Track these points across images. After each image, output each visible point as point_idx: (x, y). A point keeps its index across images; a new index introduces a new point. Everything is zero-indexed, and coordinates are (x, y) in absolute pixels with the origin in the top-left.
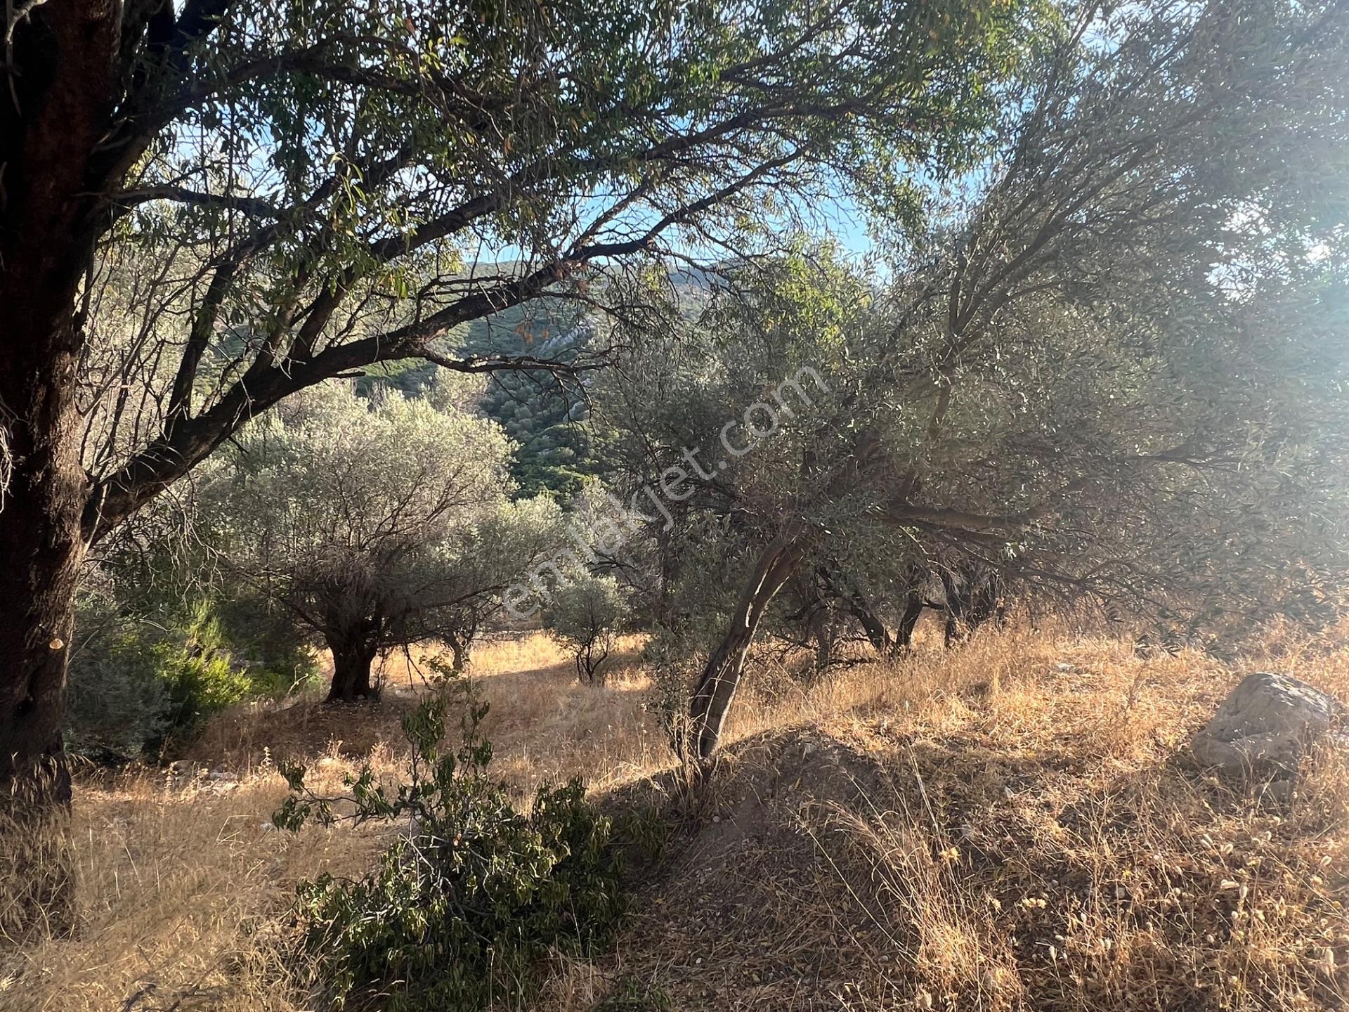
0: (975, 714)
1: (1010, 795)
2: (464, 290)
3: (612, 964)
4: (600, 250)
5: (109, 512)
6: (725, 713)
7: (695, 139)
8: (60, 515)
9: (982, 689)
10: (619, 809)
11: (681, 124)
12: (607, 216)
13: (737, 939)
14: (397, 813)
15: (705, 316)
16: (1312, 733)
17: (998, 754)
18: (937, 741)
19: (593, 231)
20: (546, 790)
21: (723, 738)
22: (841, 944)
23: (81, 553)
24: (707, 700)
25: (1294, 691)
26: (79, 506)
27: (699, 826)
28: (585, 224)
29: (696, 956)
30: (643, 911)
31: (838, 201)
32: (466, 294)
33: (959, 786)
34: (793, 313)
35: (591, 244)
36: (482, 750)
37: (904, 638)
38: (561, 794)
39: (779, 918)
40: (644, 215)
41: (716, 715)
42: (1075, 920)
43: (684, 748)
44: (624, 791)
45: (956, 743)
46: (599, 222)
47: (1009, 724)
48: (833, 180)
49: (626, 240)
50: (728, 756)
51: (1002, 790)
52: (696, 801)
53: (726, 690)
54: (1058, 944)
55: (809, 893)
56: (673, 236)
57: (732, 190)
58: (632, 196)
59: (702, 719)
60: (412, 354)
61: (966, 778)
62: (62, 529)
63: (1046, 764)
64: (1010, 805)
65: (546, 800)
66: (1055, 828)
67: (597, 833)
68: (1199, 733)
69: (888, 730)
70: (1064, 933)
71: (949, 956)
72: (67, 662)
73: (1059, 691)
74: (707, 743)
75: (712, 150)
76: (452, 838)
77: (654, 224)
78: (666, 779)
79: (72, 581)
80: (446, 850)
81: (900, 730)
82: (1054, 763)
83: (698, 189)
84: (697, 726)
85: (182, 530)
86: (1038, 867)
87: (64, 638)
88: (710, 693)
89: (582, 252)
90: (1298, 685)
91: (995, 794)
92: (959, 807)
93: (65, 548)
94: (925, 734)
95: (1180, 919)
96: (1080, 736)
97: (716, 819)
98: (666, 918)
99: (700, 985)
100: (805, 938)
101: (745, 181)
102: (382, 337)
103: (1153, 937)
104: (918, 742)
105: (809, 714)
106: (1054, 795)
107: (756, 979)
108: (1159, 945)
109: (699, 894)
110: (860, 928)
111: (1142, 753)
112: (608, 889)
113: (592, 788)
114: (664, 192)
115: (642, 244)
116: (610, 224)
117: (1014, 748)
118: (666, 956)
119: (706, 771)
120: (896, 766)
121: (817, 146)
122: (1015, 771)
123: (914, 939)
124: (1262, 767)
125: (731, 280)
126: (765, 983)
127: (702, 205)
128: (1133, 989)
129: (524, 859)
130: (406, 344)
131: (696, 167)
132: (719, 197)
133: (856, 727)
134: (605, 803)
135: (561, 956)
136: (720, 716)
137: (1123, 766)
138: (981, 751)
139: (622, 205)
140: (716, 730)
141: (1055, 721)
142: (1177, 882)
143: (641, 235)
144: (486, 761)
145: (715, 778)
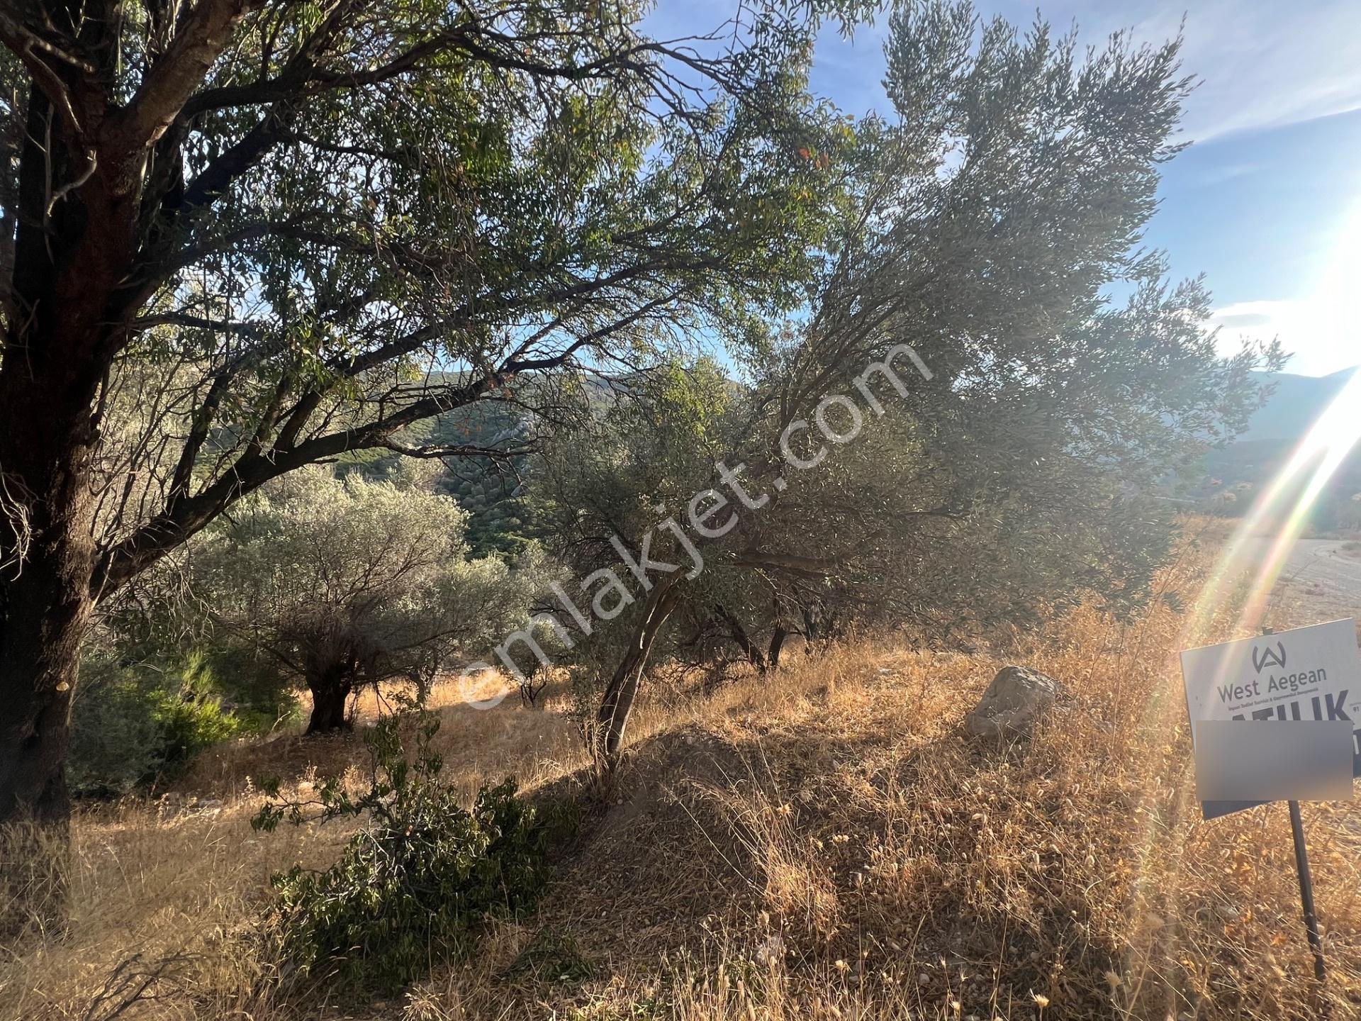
0: (817, 709)
1: (836, 765)
2: (420, 395)
3: (535, 922)
4: (528, 364)
5: (115, 574)
6: (627, 717)
7: (599, 283)
8: (72, 577)
9: (823, 690)
10: (545, 800)
11: (589, 274)
12: (532, 340)
13: (634, 894)
14: (358, 811)
15: (611, 414)
16: (1044, 706)
17: (830, 737)
18: (787, 730)
19: (522, 350)
20: (485, 789)
21: (628, 739)
22: (711, 889)
23: (88, 609)
24: (612, 708)
25: (1032, 678)
26: (88, 566)
27: (607, 807)
28: (516, 344)
29: (602, 910)
30: (562, 880)
32: (421, 399)
33: (799, 761)
34: (676, 411)
35: (521, 360)
36: (435, 760)
37: (774, 660)
38: (498, 791)
39: (666, 874)
40: (560, 340)
41: (620, 719)
42: (876, 852)
43: (595, 746)
44: (549, 786)
45: (800, 730)
46: (527, 343)
48: (702, 315)
49: (545, 358)
50: (630, 752)
51: (831, 764)
52: (604, 788)
53: (626, 700)
54: (865, 872)
55: (689, 852)
56: (584, 356)
57: (626, 321)
58: (552, 326)
59: (608, 724)
60: (376, 445)
61: (805, 755)
62: (73, 589)
63: (865, 742)
64: (836, 773)
65: (487, 797)
66: (867, 787)
67: (524, 818)
68: (977, 715)
69: (751, 724)
70: (871, 864)
71: (788, 889)
72: (71, 703)
73: (879, 688)
74: (613, 741)
75: (614, 291)
76: (406, 829)
77: (569, 345)
78: (581, 775)
79: (79, 634)
80: (400, 840)
81: (760, 723)
82: (871, 741)
83: (603, 319)
84: (606, 728)
85: (179, 588)
86: (854, 817)
87: (70, 681)
88: (613, 702)
89: (513, 366)
90: (1035, 673)
91: (827, 767)
92: (795, 777)
93: (75, 605)
94: (778, 725)
95: (948, 846)
96: (890, 720)
97: (620, 802)
98: (580, 883)
99: (604, 932)
100: (686, 887)
101: (637, 316)
102: (351, 432)
103: (929, 860)
104: (773, 731)
105: (696, 717)
106: (868, 764)
107: (647, 922)
108: (934, 865)
109: (606, 861)
110: (726, 876)
111: (932, 730)
112: (534, 864)
113: (525, 787)
114: (576, 322)
115: (560, 360)
116: (536, 346)
117: (842, 731)
118: (578, 913)
119: (612, 765)
120: (752, 750)
121: (692, 289)
122: (842, 748)
123: (762, 879)
124: (1010, 734)
125: (629, 387)
126: (654, 925)
127: (606, 331)
128: (915, 899)
129: (464, 842)
130: (372, 437)
131: (602, 303)
132: (618, 326)
133: (727, 722)
134: (535, 797)
135: (494, 920)
136: (622, 721)
137: (917, 739)
138: (818, 735)
139: (544, 332)
140: (619, 731)
141: (874, 710)
142: (948, 819)
143: (558, 355)
144: (437, 769)
145: (618, 768)
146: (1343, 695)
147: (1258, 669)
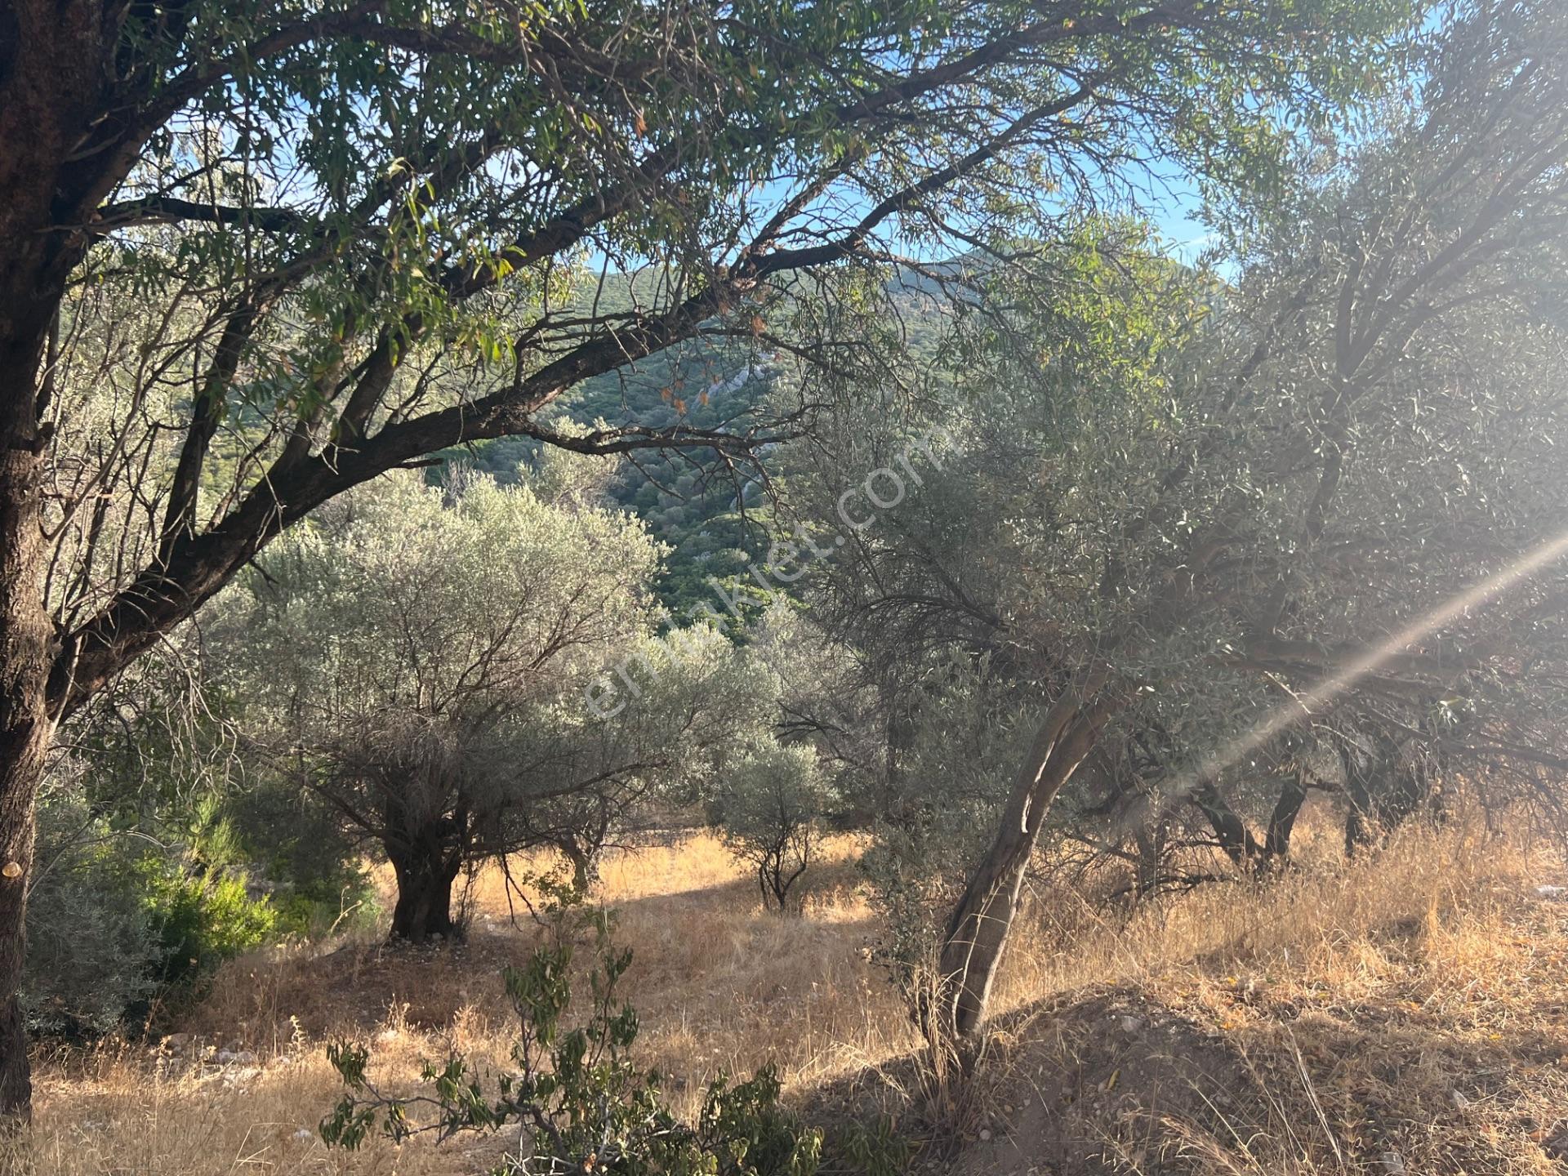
0: (1400, 969)
1: (1463, 1103)
2: (584, 334)
4: (785, 259)
5: (84, 674)
6: (994, 966)
7: (921, 82)
8: (18, 683)
9: (1410, 928)
10: (831, 1114)
12: (792, 209)
14: (500, 1121)
15: (944, 351)
17: (1441, 1037)
18: (1338, 1013)
19: (770, 232)
20: (720, 1085)
21: (992, 1005)
23: (46, 735)
24: (966, 947)
26: (43, 663)
27: (959, 1145)
28: (760, 222)
31: (1152, 164)
32: (588, 338)
33: (1374, 1085)
34: (1082, 339)
35: (770, 251)
36: (623, 1021)
37: (1278, 843)
38: (744, 1091)
40: (846, 205)
41: (980, 969)
43: (933, 1022)
44: (838, 1086)
45: (1369, 1017)
46: (779, 220)
47: (1459, 986)
48: (1141, 136)
49: (820, 243)
50: (1001, 1035)
51: (1448, 1096)
52: (953, 1106)
53: (993, 930)
57: (983, 154)
58: (829, 175)
59: (959, 977)
60: (508, 428)
61: (1387, 1076)
62: (21, 703)
63: (1521, 1053)
64: (1463, 1120)
65: (723, 1101)
67: (801, 1154)
69: (1256, 996)
72: (26, 895)
73: (1540, 930)
74: (967, 1012)
76: (583, 1161)
77: (864, 214)
78: (903, 1069)
79: (32, 779)
81: (1275, 995)
83: (925, 158)
84: (952, 987)
85: (186, 699)
87: (22, 861)
88: (967, 936)
89: (758, 264)
91: (1439, 1104)
93: (25, 730)
94: (1317, 1002)
97: (985, 1135)
101: (1003, 141)
102: (468, 407)
104: (1308, 1014)
105: (1127, 967)
106: (1536, 1105)
113: (791, 1082)
115: (850, 246)
116: (799, 221)
117: (1467, 1026)
119: (967, 1059)
120: (1270, 1053)
122: (1471, 1064)
125: (984, 292)
127: (935, 182)
130: (503, 415)
132: (965, 167)
133: (1204, 990)
134: (812, 1104)
136: (985, 973)
138: (1411, 1031)
139: (814, 190)
140: (981, 994)
141: (1535, 981)
143: (844, 235)
144: (628, 1039)
145: (981, 1070)
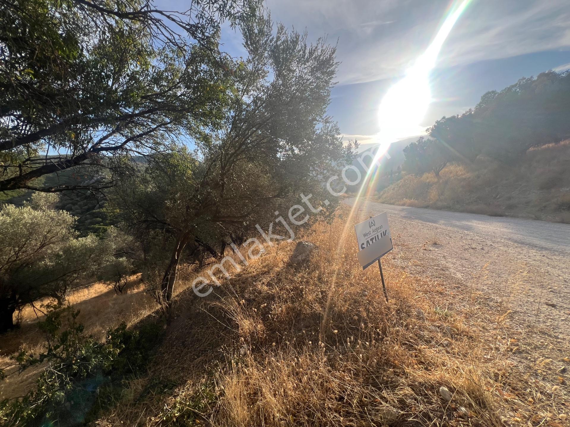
0: (243, 267)
1: (254, 283)
2: (44, 163)
3: (147, 375)
4: (103, 149)
6: (173, 286)
7: (133, 115)
10: (140, 327)
11: (129, 111)
12: (105, 138)
13: (188, 349)
14: (42, 361)
15: (147, 170)
16: (311, 251)
17: (250, 275)
18: (235, 276)
19: (100, 143)
20: (110, 331)
21: (174, 294)
22: (218, 337)
24: (167, 284)
25: (307, 243)
28: (96, 140)
29: (176, 360)
30: (155, 355)
31: (185, 136)
32: (45, 164)
33: (242, 285)
34: (176, 168)
35: (99, 147)
36: (79, 328)
37: (222, 254)
38: (117, 330)
39: (200, 338)
40: (118, 139)
41: (170, 287)
42: (273, 307)
43: (161, 300)
44: (142, 321)
45: (240, 275)
46: (101, 140)
47: (252, 267)
48: (182, 130)
49: (113, 146)
50: (176, 299)
51: (252, 283)
52: (168, 315)
53: (172, 279)
54: (271, 314)
55: (208, 327)
56: (130, 145)
57: (150, 132)
58: (114, 132)
59: (166, 290)
60: (19, 188)
61: (244, 283)
63: (262, 274)
64: (255, 286)
65: (111, 334)
66: (266, 288)
67: (134, 337)
68: (292, 258)
69: (222, 277)
70: (271, 311)
71: (247, 327)
74: (169, 297)
75: (141, 119)
76: (71, 361)
77: (124, 141)
78: (157, 312)
82: (264, 273)
83: (137, 131)
84: (164, 293)
86: (264, 298)
88: (167, 281)
89: (96, 150)
90: (307, 242)
91: (251, 284)
92: (243, 290)
94: (232, 275)
95: (294, 298)
96: (267, 265)
97: (176, 318)
98: (164, 353)
99: (179, 367)
100: (208, 340)
101: (154, 130)
103: (289, 304)
104: (230, 278)
106: (264, 280)
107: (196, 357)
108: (291, 305)
109: (174, 342)
110: (223, 331)
111: (281, 265)
112: (141, 353)
113: (129, 325)
114: (126, 131)
115: (120, 147)
117: (254, 272)
118: (166, 364)
119: (170, 305)
120: (225, 285)
121: (177, 121)
122: (255, 277)
123: (237, 326)
124: (304, 261)
126: (199, 357)
127: (140, 136)
128: (287, 317)
129: (106, 357)
130: (16, 184)
131: (136, 124)
132: (146, 134)
134: (135, 327)
135: (127, 381)
136: (172, 288)
137: (277, 269)
138: (246, 276)
139: (110, 135)
140: (171, 292)
141: (262, 263)
142: (292, 290)
143: (120, 144)
144: (81, 331)
145: (173, 306)
146: (386, 231)
147: (370, 227)
